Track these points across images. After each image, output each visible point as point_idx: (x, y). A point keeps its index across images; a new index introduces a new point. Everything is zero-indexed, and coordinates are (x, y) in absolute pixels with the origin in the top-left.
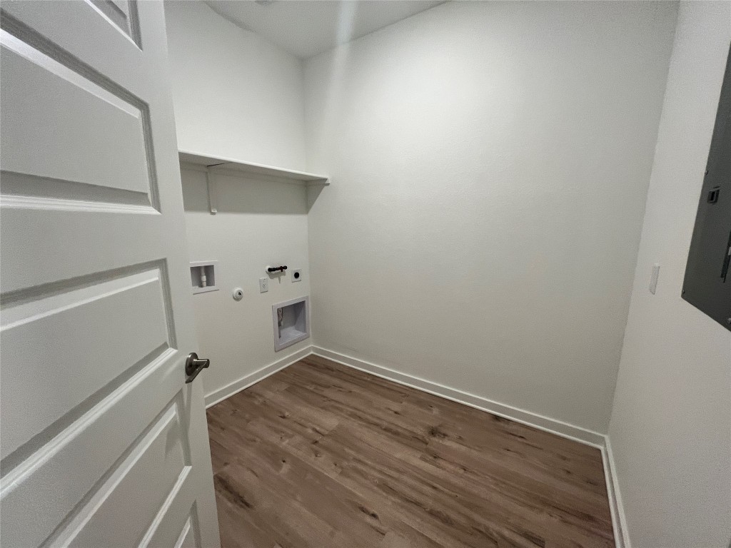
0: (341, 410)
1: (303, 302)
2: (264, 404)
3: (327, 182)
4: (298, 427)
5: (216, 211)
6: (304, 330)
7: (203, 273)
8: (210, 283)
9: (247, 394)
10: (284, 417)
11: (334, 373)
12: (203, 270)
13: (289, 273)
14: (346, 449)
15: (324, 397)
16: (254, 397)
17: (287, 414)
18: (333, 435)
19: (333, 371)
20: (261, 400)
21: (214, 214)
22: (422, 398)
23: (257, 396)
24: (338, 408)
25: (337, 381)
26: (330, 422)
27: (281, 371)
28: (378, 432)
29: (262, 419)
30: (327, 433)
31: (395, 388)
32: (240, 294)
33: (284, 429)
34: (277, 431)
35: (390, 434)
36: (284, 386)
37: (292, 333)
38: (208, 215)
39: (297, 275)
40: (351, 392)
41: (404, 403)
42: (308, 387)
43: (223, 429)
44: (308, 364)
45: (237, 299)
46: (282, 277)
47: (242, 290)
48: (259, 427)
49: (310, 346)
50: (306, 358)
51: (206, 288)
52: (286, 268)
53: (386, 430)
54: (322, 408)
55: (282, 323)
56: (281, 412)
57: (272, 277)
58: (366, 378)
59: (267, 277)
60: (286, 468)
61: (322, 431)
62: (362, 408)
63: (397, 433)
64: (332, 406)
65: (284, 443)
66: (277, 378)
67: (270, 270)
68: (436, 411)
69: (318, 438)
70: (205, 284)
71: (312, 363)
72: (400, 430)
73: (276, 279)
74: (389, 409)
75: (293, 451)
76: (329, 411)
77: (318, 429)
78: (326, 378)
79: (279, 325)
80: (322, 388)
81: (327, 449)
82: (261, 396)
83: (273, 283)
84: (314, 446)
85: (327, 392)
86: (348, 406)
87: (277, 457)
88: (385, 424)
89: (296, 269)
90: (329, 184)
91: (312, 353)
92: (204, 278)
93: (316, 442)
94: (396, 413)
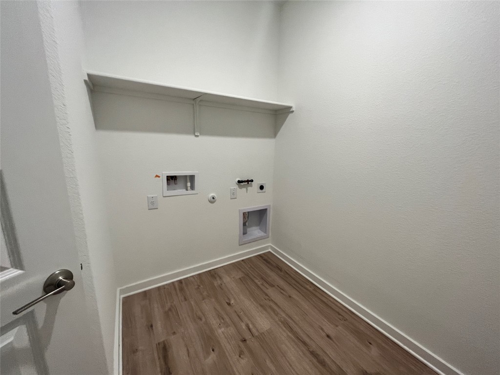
0: (277, 314)
1: (266, 209)
2: (220, 286)
3: (291, 110)
4: (236, 319)
5: (199, 134)
6: (265, 232)
7: (188, 180)
8: (192, 188)
9: (213, 274)
10: (229, 304)
11: (282, 273)
12: (188, 179)
13: (255, 185)
14: (267, 361)
15: (267, 295)
16: (216, 278)
17: (232, 302)
18: (261, 338)
19: (281, 270)
20: (219, 282)
21: (197, 136)
22: (362, 328)
23: (218, 278)
24: (274, 310)
25: (282, 283)
26: (263, 323)
27: (243, 260)
28: (304, 354)
29: (213, 300)
30: (257, 334)
31: (334, 307)
32: (213, 198)
33: (225, 316)
34: (220, 317)
35: (315, 361)
36: (240, 275)
37: (255, 232)
38: (193, 137)
39: (262, 188)
40: (290, 297)
41: (340, 327)
42: (256, 281)
43: (185, 299)
44: (265, 260)
45: (211, 202)
46: (249, 188)
47: (216, 196)
48: (208, 307)
49: (270, 244)
50: (264, 254)
51: (190, 192)
52: (252, 181)
53: (313, 353)
54: (261, 306)
55: (247, 224)
56: (229, 299)
57: (240, 187)
58: (308, 287)
59: (236, 187)
60: (212, 357)
61: (254, 330)
62: (296, 318)
63: (323, 363)
64: (270, 307)
65: (220, 331)
66: (237, 266)
67: (239, 182)
68: (374, 351)
69: (248, 336)
70: (189, 188)
71: (267, 260)
72: (327, 360)
73: (245, 189)
74: (322, 329)
75: (224, 342)
76: (265, 310)
77: (251, 326)
78: (273, 276)
79: (244, 224)
80: (267, 286)
81: (251, 351)
82: (220, 278)
83: (242, 192)
84: (241, 344)
85: (271, 291)
86: (284, 311)
87: (210, 342)
88: (314, 347)
89: (261, 183)
90: (293, 111)
91: (270, 250)
92: (189, 184)
93: (244, 341)
94: (328, 336)
